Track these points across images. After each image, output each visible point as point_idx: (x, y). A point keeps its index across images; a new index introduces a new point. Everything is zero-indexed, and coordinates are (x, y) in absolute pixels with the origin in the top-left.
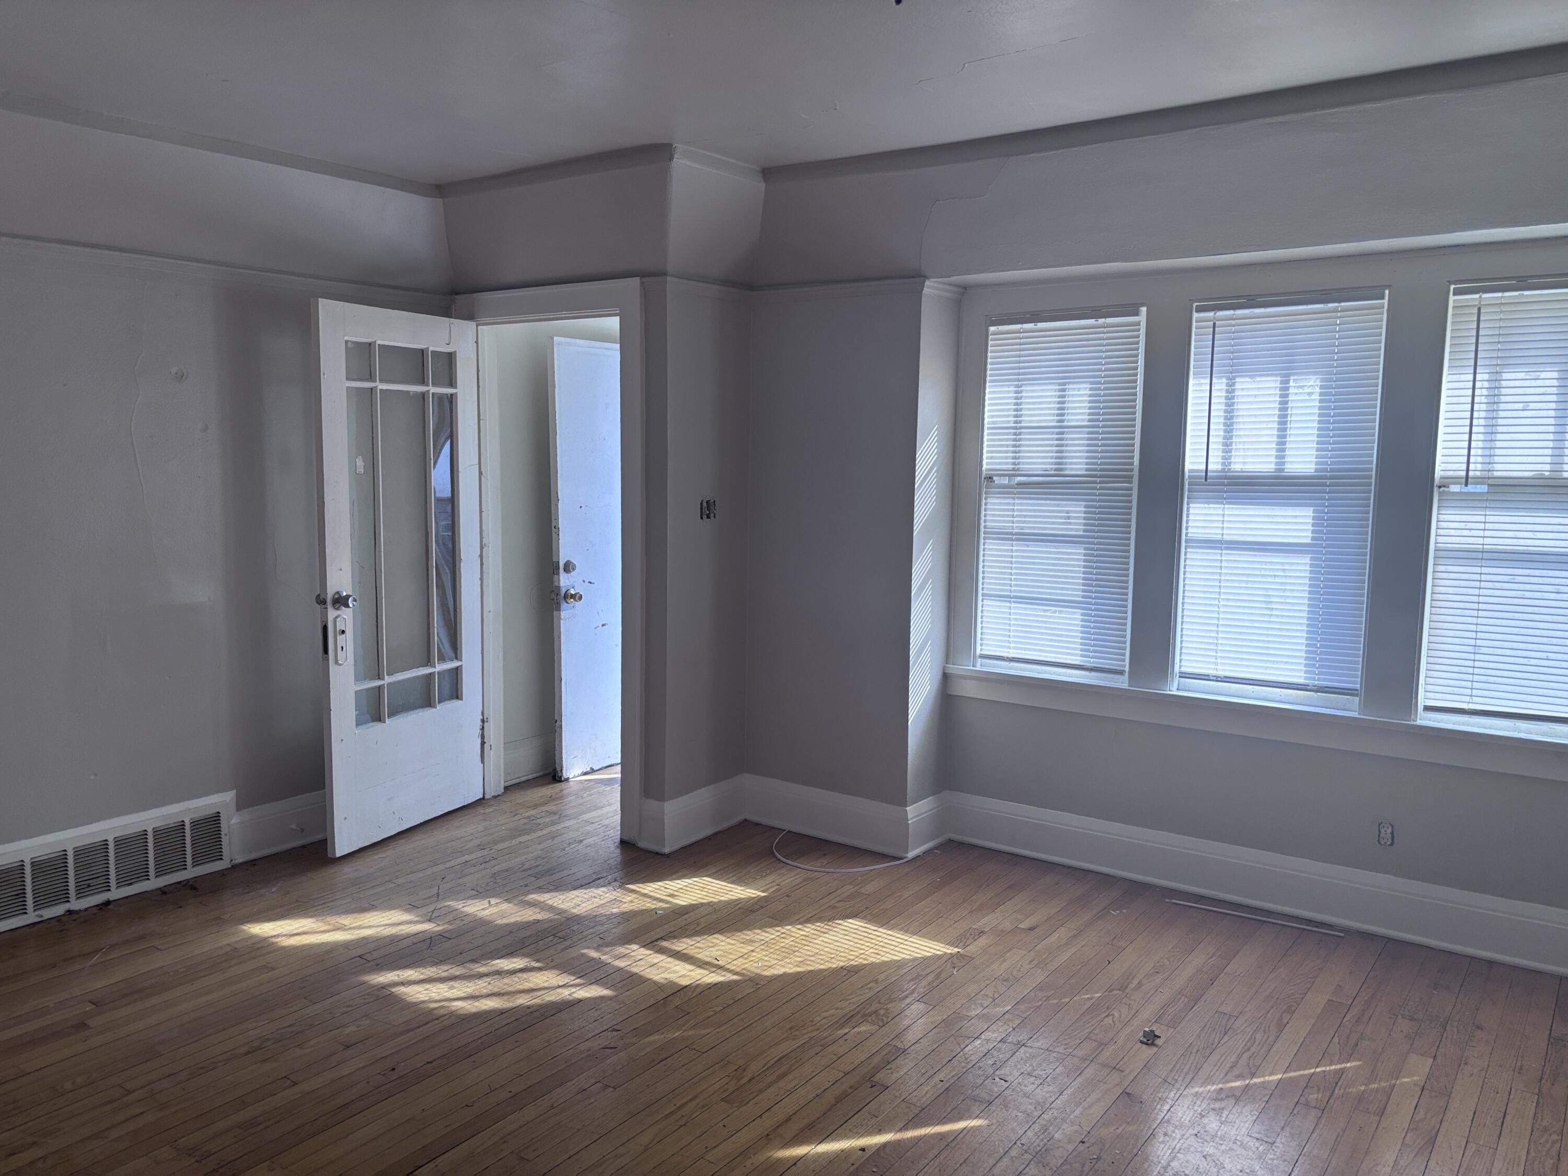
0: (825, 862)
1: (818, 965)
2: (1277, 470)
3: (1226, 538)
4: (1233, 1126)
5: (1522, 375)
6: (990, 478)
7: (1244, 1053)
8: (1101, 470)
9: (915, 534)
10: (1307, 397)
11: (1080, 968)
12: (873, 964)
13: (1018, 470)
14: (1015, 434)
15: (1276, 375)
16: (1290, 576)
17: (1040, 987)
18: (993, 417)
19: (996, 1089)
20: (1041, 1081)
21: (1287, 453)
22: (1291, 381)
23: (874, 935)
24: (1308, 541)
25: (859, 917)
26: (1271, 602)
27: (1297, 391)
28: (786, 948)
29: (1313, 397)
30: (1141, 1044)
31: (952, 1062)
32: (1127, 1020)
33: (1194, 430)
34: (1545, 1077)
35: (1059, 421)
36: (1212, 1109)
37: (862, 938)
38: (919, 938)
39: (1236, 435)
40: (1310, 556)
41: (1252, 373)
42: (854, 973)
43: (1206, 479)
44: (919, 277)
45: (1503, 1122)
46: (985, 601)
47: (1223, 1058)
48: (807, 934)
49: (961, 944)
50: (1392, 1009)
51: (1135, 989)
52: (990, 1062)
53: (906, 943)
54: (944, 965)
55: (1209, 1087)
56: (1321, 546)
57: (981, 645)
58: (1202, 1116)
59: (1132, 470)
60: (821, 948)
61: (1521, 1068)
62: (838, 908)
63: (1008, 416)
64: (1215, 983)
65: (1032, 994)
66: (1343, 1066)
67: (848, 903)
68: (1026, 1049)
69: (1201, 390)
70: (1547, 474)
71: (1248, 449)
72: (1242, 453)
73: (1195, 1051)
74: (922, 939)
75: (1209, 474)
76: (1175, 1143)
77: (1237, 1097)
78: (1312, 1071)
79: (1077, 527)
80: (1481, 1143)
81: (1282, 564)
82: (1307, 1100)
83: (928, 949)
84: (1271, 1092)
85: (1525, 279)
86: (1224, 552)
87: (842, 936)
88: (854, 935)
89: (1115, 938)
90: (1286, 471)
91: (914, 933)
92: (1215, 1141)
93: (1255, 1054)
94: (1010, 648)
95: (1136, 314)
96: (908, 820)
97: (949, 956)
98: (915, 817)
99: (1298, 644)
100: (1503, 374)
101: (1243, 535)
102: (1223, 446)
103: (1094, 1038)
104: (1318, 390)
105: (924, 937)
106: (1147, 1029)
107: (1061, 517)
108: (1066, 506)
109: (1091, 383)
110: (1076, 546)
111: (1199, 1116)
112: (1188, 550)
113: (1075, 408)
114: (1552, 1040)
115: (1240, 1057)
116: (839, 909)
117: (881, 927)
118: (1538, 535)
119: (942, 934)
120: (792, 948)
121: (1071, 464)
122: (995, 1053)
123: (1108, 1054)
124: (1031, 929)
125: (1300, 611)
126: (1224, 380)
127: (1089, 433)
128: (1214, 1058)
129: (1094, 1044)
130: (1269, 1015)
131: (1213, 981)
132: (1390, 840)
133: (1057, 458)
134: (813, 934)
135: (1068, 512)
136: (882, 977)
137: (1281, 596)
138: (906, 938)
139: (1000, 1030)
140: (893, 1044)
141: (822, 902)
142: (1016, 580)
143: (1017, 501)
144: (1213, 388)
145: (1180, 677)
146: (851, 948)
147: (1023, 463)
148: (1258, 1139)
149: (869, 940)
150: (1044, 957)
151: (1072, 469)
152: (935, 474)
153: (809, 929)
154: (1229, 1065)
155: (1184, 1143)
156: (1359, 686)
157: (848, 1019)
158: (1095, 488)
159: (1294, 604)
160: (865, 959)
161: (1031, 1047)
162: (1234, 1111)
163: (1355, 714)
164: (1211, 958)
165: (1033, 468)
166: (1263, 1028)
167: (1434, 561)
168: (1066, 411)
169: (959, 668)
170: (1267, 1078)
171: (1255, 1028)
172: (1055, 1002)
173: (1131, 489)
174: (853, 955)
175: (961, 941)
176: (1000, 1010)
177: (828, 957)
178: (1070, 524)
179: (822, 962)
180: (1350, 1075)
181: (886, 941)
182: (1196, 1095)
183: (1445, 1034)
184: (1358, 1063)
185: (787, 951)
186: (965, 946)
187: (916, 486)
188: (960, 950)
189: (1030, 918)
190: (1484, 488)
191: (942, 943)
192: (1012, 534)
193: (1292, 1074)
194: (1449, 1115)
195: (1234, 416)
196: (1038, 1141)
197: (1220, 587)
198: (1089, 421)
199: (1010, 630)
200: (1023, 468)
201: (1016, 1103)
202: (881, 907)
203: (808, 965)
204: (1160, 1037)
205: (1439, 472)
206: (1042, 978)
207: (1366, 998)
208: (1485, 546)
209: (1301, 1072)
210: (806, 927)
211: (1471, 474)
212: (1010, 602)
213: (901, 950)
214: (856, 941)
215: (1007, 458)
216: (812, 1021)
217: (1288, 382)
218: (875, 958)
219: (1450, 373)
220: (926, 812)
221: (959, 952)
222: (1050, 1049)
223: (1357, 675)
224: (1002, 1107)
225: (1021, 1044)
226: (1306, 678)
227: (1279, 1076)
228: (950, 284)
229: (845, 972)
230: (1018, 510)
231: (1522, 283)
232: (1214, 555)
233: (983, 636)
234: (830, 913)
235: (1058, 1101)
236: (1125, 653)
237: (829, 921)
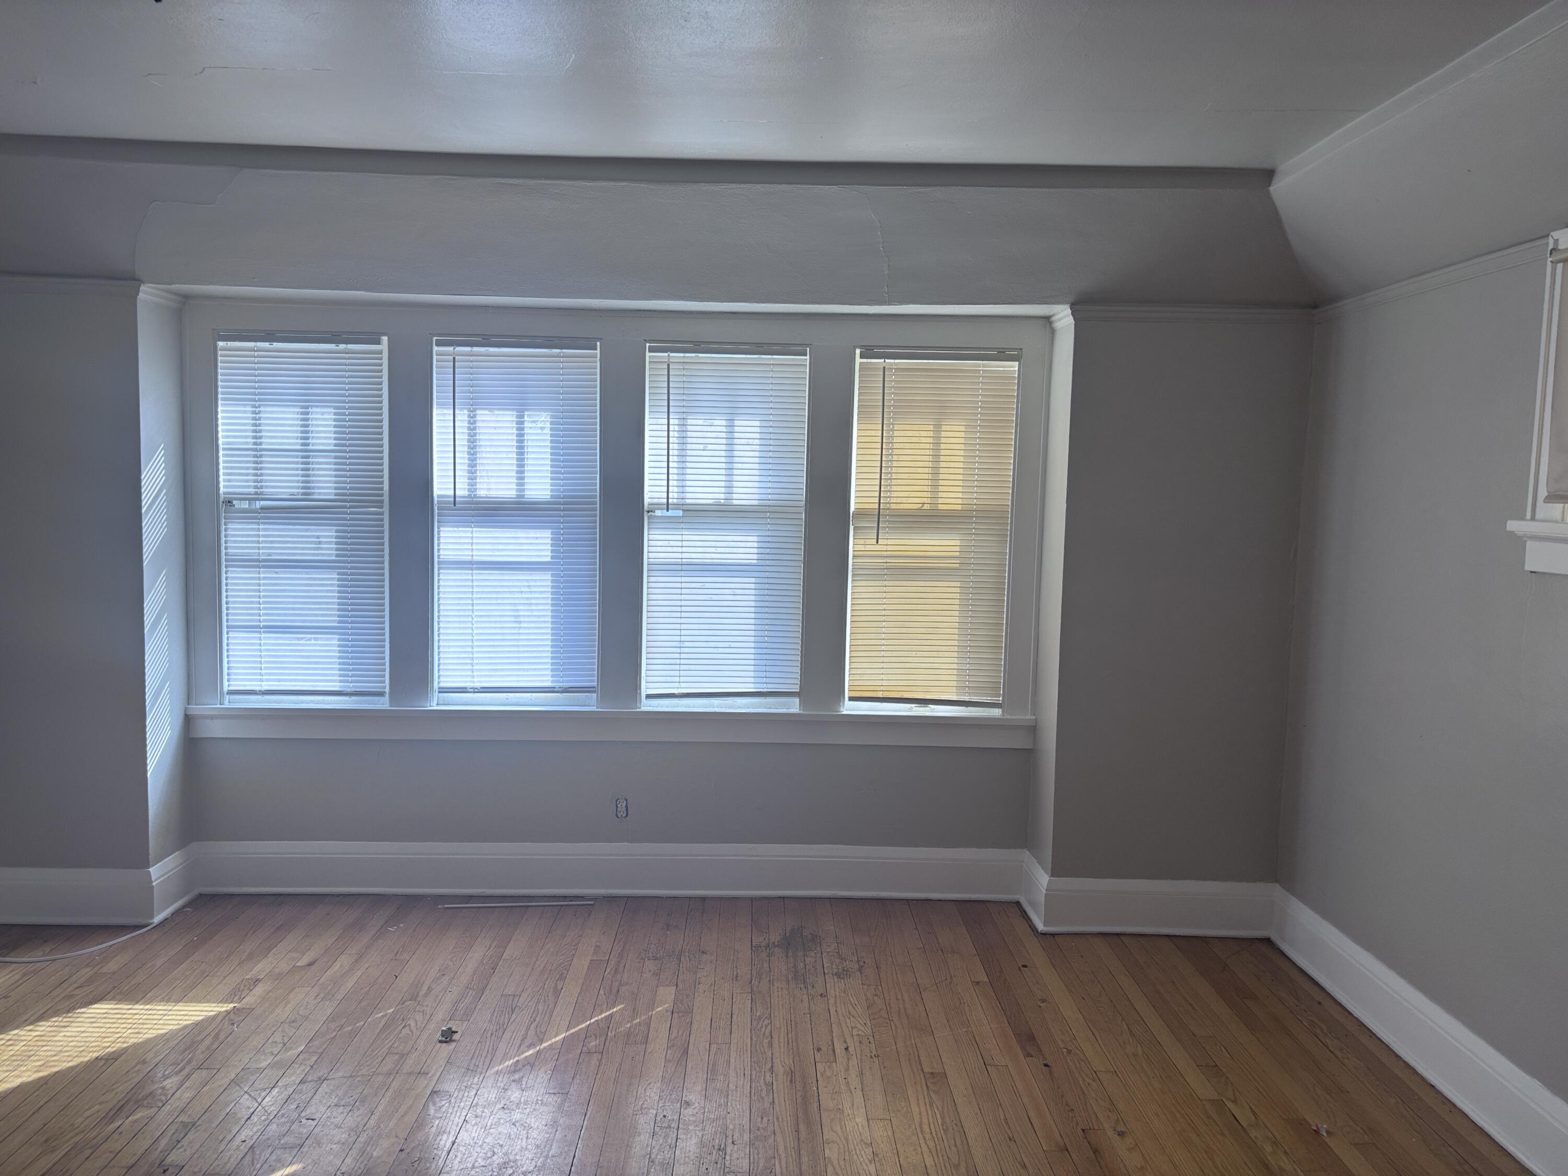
0: (48, 950)
1: (65, 1063)
2: (519, 496)
3: (476, 559)
4: (533, 1090)
5: (700, 422)
6: (229, 502)
7: (531, 1024)
8: (350, 495)
9: (145, 564)
10: (540, 431)
11: (369, 991)
12: (135, 1046)
13: (261, 493)
14: (255, 456)
15: (512, 410)
16: (535, 592)
17: (332, 1018)
18: (228, 437)
19: (305, 1131)
20: (350, 1107)
21: (526, 481)
22: (526, 416)
23: (129, 1014)
24: (549, 559)
25: (105, 1000)
26: (519, 616)
27: (531, 426)
28: (17, 1055)
29: (545, 432)
30: (440, 1044)
31: (252, 1118)
32: (423, 1026)
33: (441, 458)
34: (754, 978)
35: (303, 445)
36: (514, 1081)
37: (114, 1020)
38: (185, 1004)
39: (480, 464)
40: (551, 572)
41: (491, 406)
42: (113, 1061)
43: (455, 505)
44: (134, 281)
45: (731, 1022)
46: (230, 633)
47: (515, 1034)
48: (42, 1033)
49: (236, 999)
50: (639, 954)
51: (426, 995)
52: (293, 1107)
53: (170, 1013)
54: (222, 1024)
55: (507, 1063)
56: (558, 563)
57: (228, 681)
58: (506, 1090)
59: (382, 495)
60: (65, 1044)
61: (737, 976)
62: (78, 995)
63: (246, 437)
64: (496, 971)
65: (324, 1027)
66: (611, 1012)
67: (90, 987)
68: (329, 1082)
69: (445, 420)
70: (722, 501)
71: (492, 476)
72: (486, 480)
73: (489, 1035)
74: (188, 1004)
75: (457, 499)
76: (486, 1121)
77: (530, 1064)
78: (588, 1023)
79: (329, 551)
80: (720, 1042)
81: (528, 580)
82: (588, 1048)
83: (198, 1013)
84: (558, 1051)
85: (699, 344)
86: (475, 572)
87: (89, 1025)
88: (104, 1021)
89: (397, 953)
90: (526, 497)
91: (177, 1001)
92: (521, 1108)
93: (541, 1023)
94: (262, 681)
95: (378, 342)
96: (152, 882)
97: (225, 1014)
98: (159, 878)
99: (545, 651)
100: (688, 420)
101: (491, 556)
102: (468, 473)
103: (396, 1051)
104: (548, 425)
105: (191, 1002)
106: (444, 1028)
107: (311, 543)
108: (315, 531)
109: (335, 408)
110: (328, 572)
111: (503, 1091)
112: (441, 571)
113: (320, 432)
114: (753, 948)
115: (528, 1029)
116: (78, 997)
117: (137, 1003)
118: (720, 550)
119: (211, 994)
120: (26, 1054)
121: (319, 488)
122: (296, 1096)
123: (411, 1062)
124: (310, 964)
125: (545, 622)
126: (466, 412)
127: (336, 458)
128: (507, 1035)
129: (396, 1057)
130: (546, 987)
131: (494, 969)
132: (625, 812)
133: (303, 482)
134: (51, 1031)
135: (318, 537)
136: (151, 1055)
137: (528, 610)
138: (170, 1008)
139: (298, 1072)
140: (180, 1120)
141: (55, 993)
142: (265, 609)
143: (261, 527)
144: (456, 419)
145: (439, 692)
146: (103, 1035)
147: (267, 487)
148: (555, 1094)
149: (124, 1021)
150: (330, 988)
151: (320, 494)
152: (165, 497)
153: (44, 1027)
154: (520, 1038)
155: (494, 1118)
156: (596, 683)
157: (119, 1110)
158: (346, 513)
159: (539, 616)
160: (124, 1042)
161: (334, 1079)
162: (532, 1076)
163: (594, 709)
164: (489, 950)
165: (278, 492)
166: (543, 998)
167: (648, 573)
168: (310, 435)
169: (203, 708)
170: (553, 1040)
171: (536, 1000)
172: (350, 1028)
173: (382, 514)
174: (108, 1042)
175: (235, 995)
176: (294, 1053)
177: (76, 1052)
178: (321, 549)
179: (70, 1059)
180: (617, 1018)
181: (145, 1017)
182: (497, 1072)
183: (681, 965)
184: (622, 1006)
185: (20, 1058)
186: (242, 999)
187: (143, 511)
188: (235, 1005)
189: (307, 954)
190: (680, 513)
191: (214, 1003)
192: (258, 561)
193: (573, 1031)
194: (695, 1026)
195: (476, 445)
196: (358, 1164)
197: (473, 605)
198: (335, 445)
199: (261, 661)
200: (266, 492)
201: (329, 1136)
202: (132, 983)
203: (51, 1067)
204: (457, 1032)
205: (647, 500)
206: (333, 1009)
207: (619, 951)
208: (683, 560)
209: (580, 1027)
210: (40, 1026)
211: (670, 501)
212: (260, 632)
213: (167, 1022)
214: (108, 1025)
215: (247, 481)
216: (72, 1125)
217: (522, 417)
218: (136, 1038)
219: (650, 417)
220: (171, 870)
221: (235, 1007)
222: (353, 1075)
223: (594, 674)
224: (314, 1145)
225: (323, 1079)
226: (552, 682)
227: (563, 1035)
228: (167, 291)
229: (103, 1062)
230: (264, 536)
231: (698, 346)
232: (465, 575)
233: (230, 671)
234: (67, 1004)
235: (371, 1121)
236: (385, 675)
237: (68, 1012)
